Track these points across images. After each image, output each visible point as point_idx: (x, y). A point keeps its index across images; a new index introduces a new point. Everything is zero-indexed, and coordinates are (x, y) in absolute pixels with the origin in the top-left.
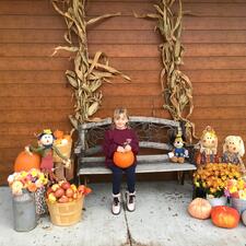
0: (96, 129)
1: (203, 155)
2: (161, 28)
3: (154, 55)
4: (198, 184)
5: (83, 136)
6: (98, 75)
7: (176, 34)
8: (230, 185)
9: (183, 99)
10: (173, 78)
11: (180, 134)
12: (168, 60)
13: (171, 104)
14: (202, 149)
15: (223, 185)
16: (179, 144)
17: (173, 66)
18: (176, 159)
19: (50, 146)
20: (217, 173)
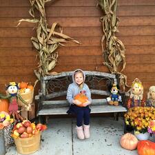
0: (54, 80)
1: (132, 100)
2: (102, 5)
3: (97, 25)
4: (127, 123)
5: (44, 86)
6: (55, 41)
7: (112, 9)
8: (152, 124)
9: (118, 58)
10: (111, 42)
11: (115, 84)
12: (107, 29)
13: (109, 62)
14: (132, 96)
15: (146, 124)
16: (115, 91)
17: (110, 33)
18: (112, 103)
19: (15, 95)
20: (142, 115)
